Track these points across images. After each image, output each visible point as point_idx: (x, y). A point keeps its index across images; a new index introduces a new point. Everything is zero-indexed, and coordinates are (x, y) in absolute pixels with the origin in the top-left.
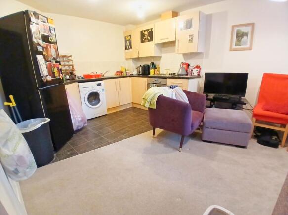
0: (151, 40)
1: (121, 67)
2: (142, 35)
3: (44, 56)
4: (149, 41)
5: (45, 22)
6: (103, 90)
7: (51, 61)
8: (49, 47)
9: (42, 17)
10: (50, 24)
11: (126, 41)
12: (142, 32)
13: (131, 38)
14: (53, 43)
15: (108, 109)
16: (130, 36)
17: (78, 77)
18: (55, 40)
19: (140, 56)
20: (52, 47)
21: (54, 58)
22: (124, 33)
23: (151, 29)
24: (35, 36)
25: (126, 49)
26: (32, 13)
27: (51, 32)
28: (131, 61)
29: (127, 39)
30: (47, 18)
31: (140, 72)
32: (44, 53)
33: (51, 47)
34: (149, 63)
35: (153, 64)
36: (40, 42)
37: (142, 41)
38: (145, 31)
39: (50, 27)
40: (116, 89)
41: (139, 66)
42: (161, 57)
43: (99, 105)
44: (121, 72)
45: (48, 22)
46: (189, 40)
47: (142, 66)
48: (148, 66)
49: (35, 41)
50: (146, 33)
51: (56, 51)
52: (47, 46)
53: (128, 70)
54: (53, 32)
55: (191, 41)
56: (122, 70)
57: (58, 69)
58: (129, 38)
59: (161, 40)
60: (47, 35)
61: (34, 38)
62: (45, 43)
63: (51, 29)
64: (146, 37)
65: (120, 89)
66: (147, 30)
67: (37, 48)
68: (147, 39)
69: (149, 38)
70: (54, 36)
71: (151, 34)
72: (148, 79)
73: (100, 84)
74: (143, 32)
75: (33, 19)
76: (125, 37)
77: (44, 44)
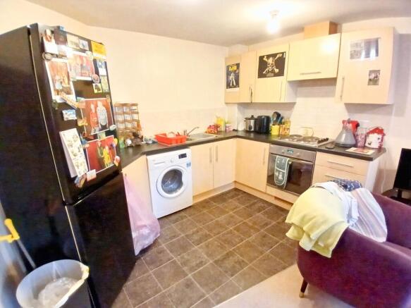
0: (281, 73)
1: (217, 117)
2: (262, 64)
3: (80, 130)
4: (276, 75)
5: (84, 51)
6: (189, 165)
7: (95, 137)
8: (92, 107)
9: (75, 39)
10: (96, 55)
11: (228, 74)
12: (261, 58)
13: (238, 67)
14: (103, 95)
15: (194, 197)
16: (238, 65)
17: (146, 140)
18: (106, 88)
19: (255, 100)
20: (100, 104)
21: (104, 127)
22: (226, 59)
23: (283, 53)
24: (58, 87)
25: (228, 86)
26: (49, 33)
27: (97, 73)
28: (236, 108)
29: (230, 69)
30: (89, 41)
31: (250, 128)
32: (80, 123)
33: (96, 106)
34: (270, 113)
35: (279, 115)
36: (71, 99)
37: (261, 75)
38: (268, 57)
39: (95, 61)
40: (211, 161)
41: (250, 117)
42: (295, 103)
43: (180, 191)
44: (217, 127)
45: (91, 50)
46: (370, 80)
47: (256, 117)
48: (268, 118)
49: (57, 98)
50: (270, 61)
51: (108, 112)
52: (88, 104)
53: (228, 123)
54: (102, 71)
55: (374, 81)
56: (219, 123)
57: (111, 147)
58: (235, 68)
59: (303, 74)
60: (89, 79)
61: (53, 93)
62: (82, 99)
63: (99, 63)
64: (269, 68)
65: (217, 160)
66: (274, 56)
67: (62, 114)
68: (273, 71)
69: (277, 71)
70: (104, 80)
71: (280, 62)
72: (272, 146)
73: (183, 156)
74: (265, 59)
75: (50, 46)
76: (228, 67)
77: (80, 103)
